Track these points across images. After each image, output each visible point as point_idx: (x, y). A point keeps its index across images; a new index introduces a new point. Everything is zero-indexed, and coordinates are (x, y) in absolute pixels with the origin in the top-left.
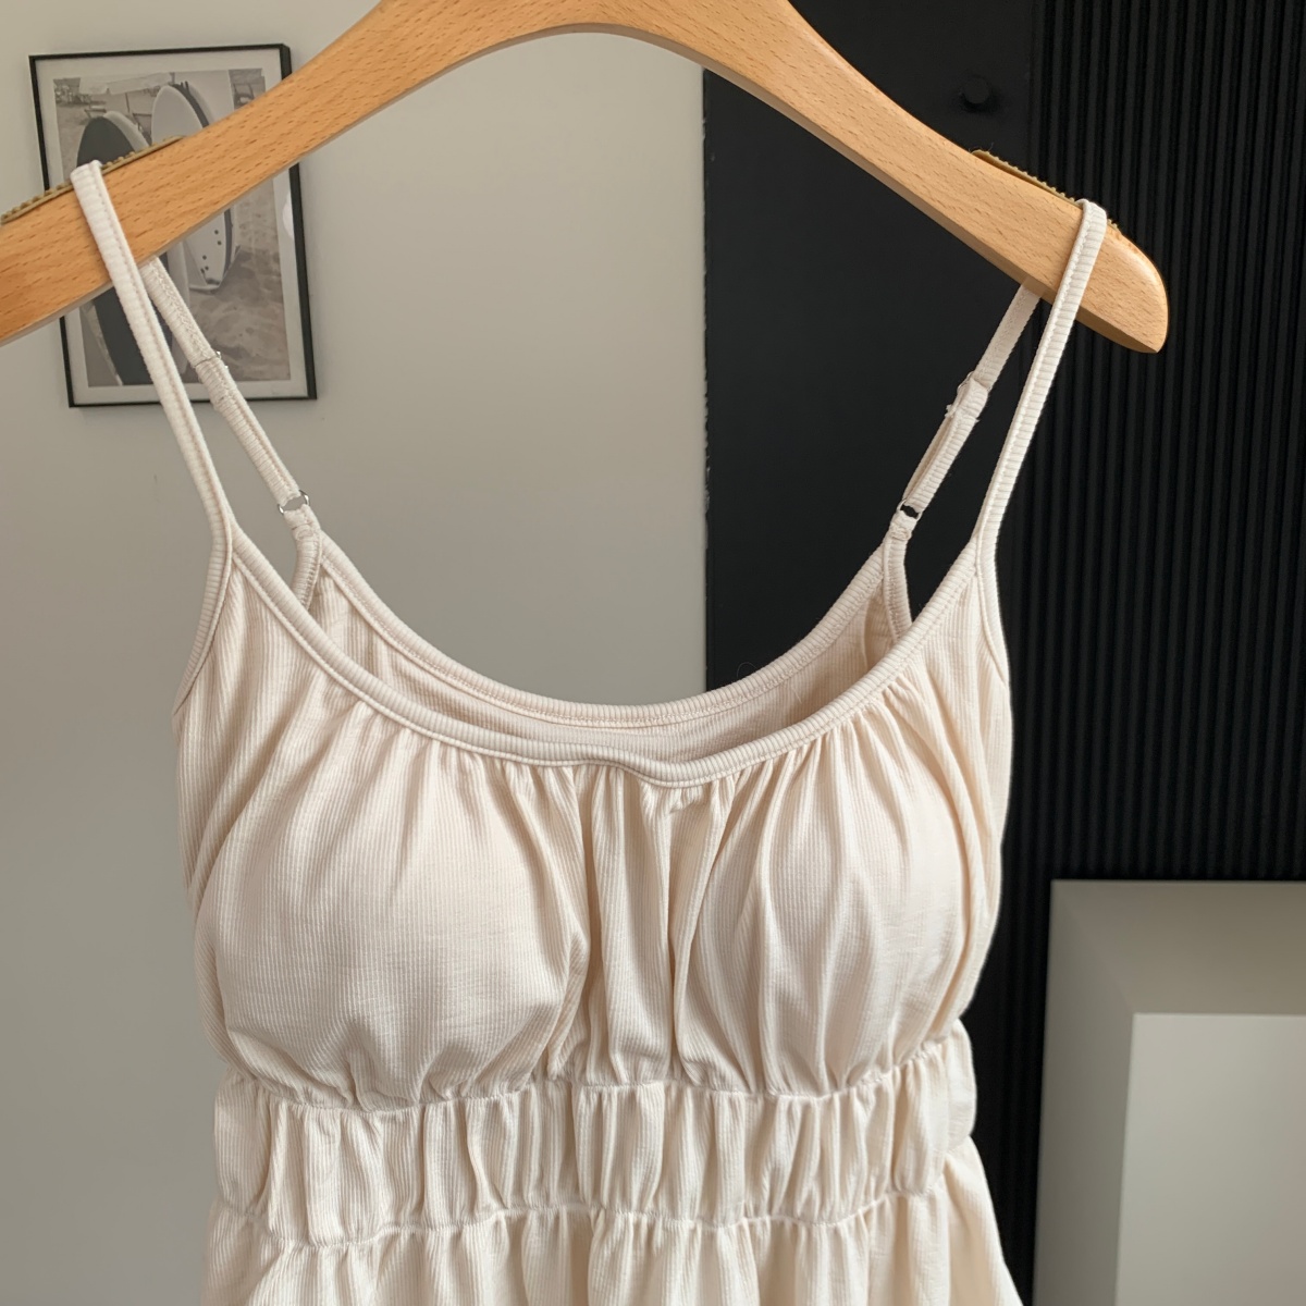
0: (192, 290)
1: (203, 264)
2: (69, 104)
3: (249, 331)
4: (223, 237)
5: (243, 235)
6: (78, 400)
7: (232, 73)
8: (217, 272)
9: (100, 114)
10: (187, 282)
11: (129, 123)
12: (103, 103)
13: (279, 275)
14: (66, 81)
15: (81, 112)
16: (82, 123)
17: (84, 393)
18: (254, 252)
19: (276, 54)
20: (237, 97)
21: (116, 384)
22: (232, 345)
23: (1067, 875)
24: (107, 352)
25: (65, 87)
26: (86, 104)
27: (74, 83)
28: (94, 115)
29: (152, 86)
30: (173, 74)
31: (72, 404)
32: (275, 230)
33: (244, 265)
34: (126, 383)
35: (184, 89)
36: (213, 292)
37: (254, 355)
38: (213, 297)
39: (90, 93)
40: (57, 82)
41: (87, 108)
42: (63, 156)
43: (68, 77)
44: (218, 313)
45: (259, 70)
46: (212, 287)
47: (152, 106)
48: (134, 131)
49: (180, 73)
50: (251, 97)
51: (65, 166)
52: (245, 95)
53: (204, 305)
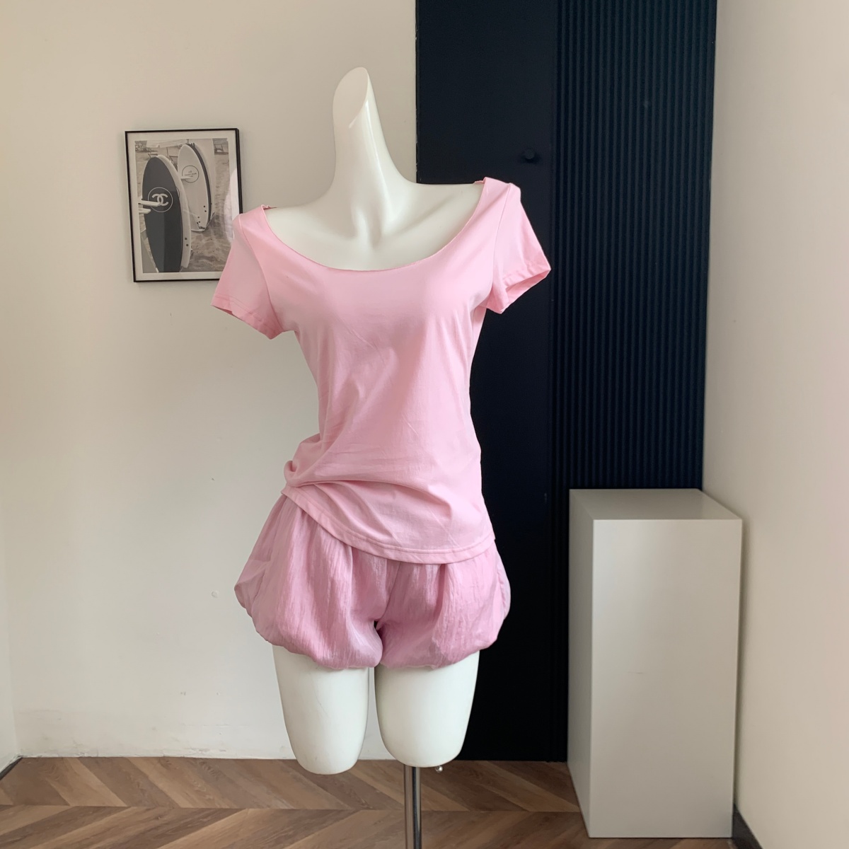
0: (192, 231)
1: (198, 220)
2: (141, 152)
3: (218, 249)
4: (207, 209)
5: (216, 207)
6: (137, 279)
7: (214, 140)
8: (204, 224)
9: (155, 156)
10: (190, 227)
11: (167, 159)
12: (157, 151)
14: (140, 141)
15: (146, 155)
16: (147, 159)
17: (141, 275)
18: (220, 215)
19: (234, 132)
20: (216, 150)
21: (156, 272)
22: (210, 255)
23: (576, 487)
24: (152, 258)
25: (140, 144)
26: (149, 151)
27: (144, 143)
28: (152, 156)
29: (179, 144)
30: (188, 140)
31: (135, 281)
32: (230, 206)
33: (216, 221)
34: (160, 272)
35: (193, 146)
36: (203, 232)
37: (219, 260)
38: (202, 234)
39: (151, 147)
40: (136, 142)
41: (149, 153)
42: (137, 173)
43: (142, 140)
44: (204, 242)
45: (226, 139)
46: (201, 230)
47: (178, 153)
48: (170, 163)
49: (191, 140)
50: (222, 150)
51: (138, 178)
52: (220, 150)
53: (197, 238)
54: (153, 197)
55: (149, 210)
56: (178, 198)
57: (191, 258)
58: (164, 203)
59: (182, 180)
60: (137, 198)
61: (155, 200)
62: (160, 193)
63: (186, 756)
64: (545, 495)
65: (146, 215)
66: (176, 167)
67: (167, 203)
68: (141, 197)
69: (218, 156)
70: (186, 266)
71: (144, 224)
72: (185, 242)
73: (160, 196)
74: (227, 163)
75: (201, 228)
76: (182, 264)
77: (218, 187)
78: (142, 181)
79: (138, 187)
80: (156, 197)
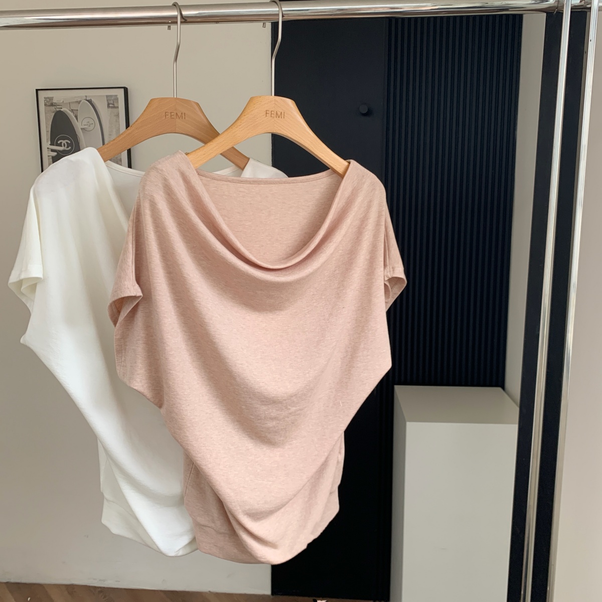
2: (49, 106)
7: (107, 96)
9: (60, 109)
11: (69, 112)
12: (61, 105)
14: (48, 98)
15: (53, 108)
16: (53, 112)
19: (123, 90)
20: (108, 104)
23: (400, 383)
25: (48, 100)
26: (55, 106)
27: (51, 99)
28: (58, 110)
29: (79, 100)
30: (86, 96)
35: (90, 101)
39: (57, 102)
40: (45, 98)
41: (55, 107)
42: (46, 123)
43: (49, 96)
45: (116, 96)
47: (78, 107)
48: (71, 116)
49: (89, 96)
50: (113, 104)
51: (46, 127)
52: (111, 104)
54: (59, 142)
55: (55, 154)
56: (79, 143)
58: (67, 147)
59: (82, 129)
60: (46, 144)
61: (60, 145)
62: (64, 140)
63: (88, 585)
65: (53, 158)
66: (77, 119)
67: (70, 148)
68: (49, 143)
69: (110, 109)
73: (64, 142)
74: (118, 115)
77: (110, 135)
78: (50, 129)
79: (47, 134)
80: (61, 143)
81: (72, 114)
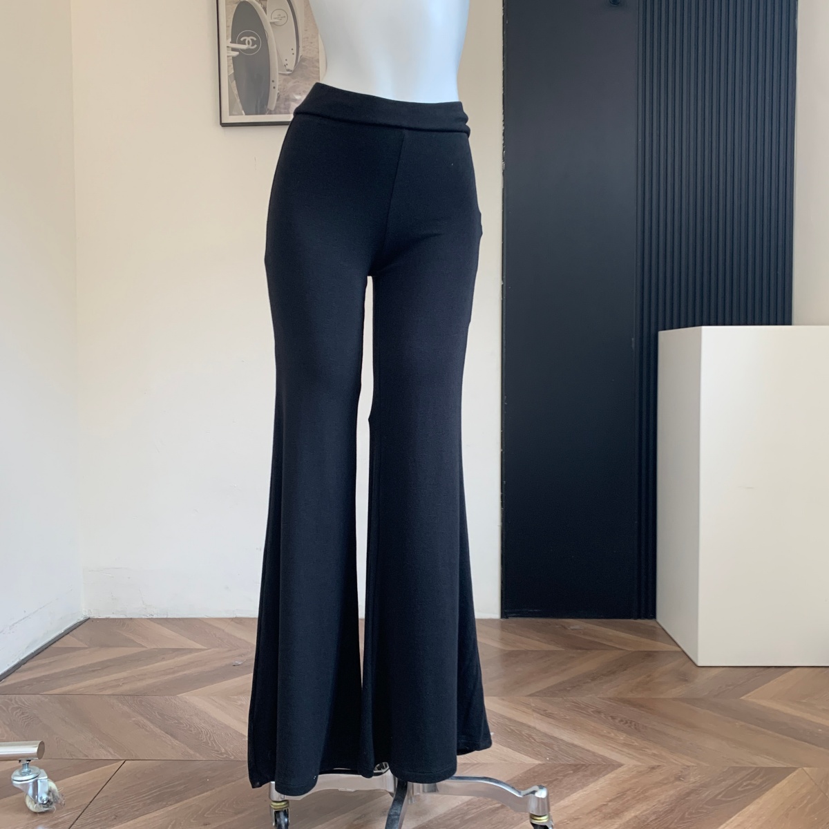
0: (279, 74)
1: (286, 62)
4: (295, 52)
5: (304, 50)
6: (223, 122)
8: (291, 66)
10: (277, 70)
11: (257, 3)
13: (319, 68)
16: (236, 3)
17: (227, 118)
18: (308, 58)
21: (242, 114)
23: (664, 328)
24: (239, 100)
31: (221, 123)
32: (318, 49)
33: (303, 63)
34: (246, 114)
36: (289, 75)
38: (289, 77)
42: (227, 17)
44: (290, 84)
46: (288, 73)
48: (259, 7)
51: (227, 21)
53: (285, 80)
54: (242, 39)
55: (236, 54)
56: (267, 40)
57: (278, 100)
58: (253, 45)
59: (271, 23)
60: (226, 41)
61: (243, 43)
62: (248, 36)
64: (633, 339)
65: (234, 58)
66: (265, 11)
67: (255, 46)
68: (230, 40)
70: (273, 109)
71: (232, 65)
72: (272, 85)
73: (248, 39)
75: (288, 70)
76: (268, 107)
77: (306, 31)
78: (231, 24)
79: (227, 30)
80: (245, 40)
81: (259, 5)
